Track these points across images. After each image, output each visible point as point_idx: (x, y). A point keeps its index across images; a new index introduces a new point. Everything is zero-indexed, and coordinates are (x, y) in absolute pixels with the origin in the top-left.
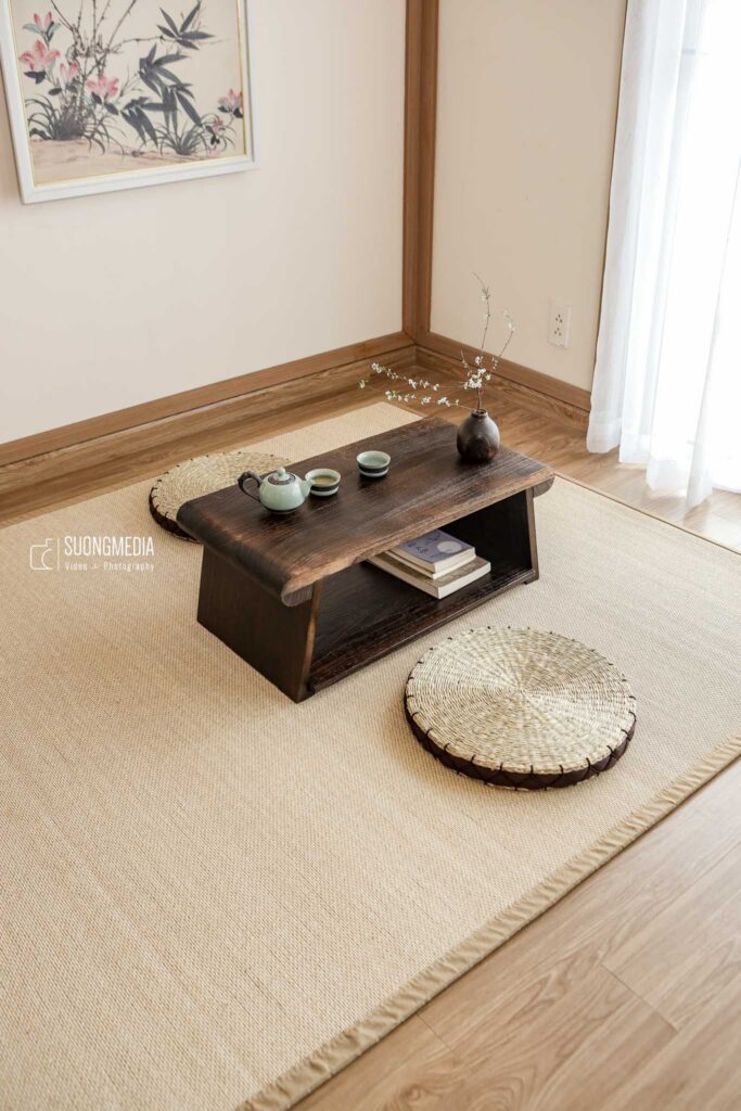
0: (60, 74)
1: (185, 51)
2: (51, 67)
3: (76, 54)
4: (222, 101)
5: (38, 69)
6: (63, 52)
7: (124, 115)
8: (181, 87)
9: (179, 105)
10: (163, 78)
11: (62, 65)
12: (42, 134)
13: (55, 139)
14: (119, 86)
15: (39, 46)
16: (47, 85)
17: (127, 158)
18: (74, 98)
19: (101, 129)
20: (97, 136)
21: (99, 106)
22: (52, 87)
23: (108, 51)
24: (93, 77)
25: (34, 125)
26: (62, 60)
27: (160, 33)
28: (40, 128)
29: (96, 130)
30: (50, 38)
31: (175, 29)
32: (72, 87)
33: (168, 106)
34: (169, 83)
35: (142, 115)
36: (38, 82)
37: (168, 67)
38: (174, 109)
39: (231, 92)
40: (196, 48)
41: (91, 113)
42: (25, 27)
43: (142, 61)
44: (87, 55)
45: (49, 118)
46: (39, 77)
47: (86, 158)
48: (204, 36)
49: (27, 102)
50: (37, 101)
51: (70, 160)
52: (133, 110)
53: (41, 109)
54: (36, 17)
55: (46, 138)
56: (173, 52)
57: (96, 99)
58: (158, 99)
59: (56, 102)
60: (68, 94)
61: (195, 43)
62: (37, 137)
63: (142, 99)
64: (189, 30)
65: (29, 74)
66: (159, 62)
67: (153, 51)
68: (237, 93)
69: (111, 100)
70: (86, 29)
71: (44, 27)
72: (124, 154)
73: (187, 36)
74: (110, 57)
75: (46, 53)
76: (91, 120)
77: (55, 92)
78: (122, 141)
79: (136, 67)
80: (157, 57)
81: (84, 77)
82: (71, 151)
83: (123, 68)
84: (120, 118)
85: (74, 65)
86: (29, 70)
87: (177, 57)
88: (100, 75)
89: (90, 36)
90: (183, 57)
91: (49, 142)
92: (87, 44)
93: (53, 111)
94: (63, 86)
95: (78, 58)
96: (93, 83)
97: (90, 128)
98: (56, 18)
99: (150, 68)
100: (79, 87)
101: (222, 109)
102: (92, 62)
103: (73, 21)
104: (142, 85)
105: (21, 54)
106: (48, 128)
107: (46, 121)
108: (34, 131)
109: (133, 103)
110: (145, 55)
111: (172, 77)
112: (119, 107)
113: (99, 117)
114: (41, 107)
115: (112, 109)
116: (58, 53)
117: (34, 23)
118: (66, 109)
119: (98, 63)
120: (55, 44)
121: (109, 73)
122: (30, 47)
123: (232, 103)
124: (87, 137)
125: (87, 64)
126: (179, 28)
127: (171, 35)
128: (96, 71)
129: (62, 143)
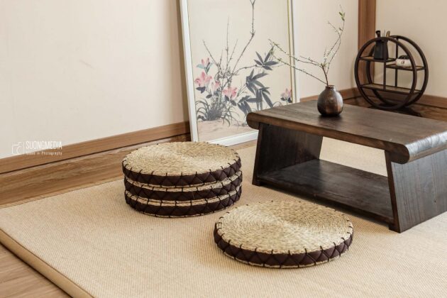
0: (212, 88)
1: (267, 71)
2: (208, 84)
3: (219, 77)
4: (283, 95)
5: (202, 86)
6: (213, 77)
7: (239, 105)
8: (264, 89)
9: (263, 99)
10: (256, 86)
11: (212, 83)
12: (202, 118)
13: (208, 120)
14: (237, 91)
15: (203, 74)
16: (206, 93)
17: (240, 127)
18: (217, 99)
19: (228, 113)
20: (227, 117)
21: (228, 102)
22: (208, 94)
23: (233, 74)
24: (226, 88)
25: (199, 114)
26: (213, 80)
27: (255, 63)
28: (202, 115)
29: (226, 114)
30: (208, 70)
31: (262, 61)
32: (216, 94)
33: (258, 100)
34: (260, 88)
35: (247, 105)
36: (202, 92)
37: (259, 80)
38: (261, 101)
39: (287, 90)
40: (271, 69)
41: (224, 106)
42: (198, 66)
43: (247, 78)
44: (224, 77)
45: (206, 110)
46: (202, 89)
47: (221, 128)
48: (275, 63)
49: (196, 103)
50: (201, 102)
51: (215, 130)
52: (243, 102)
53: (202, 105)
54: (202, 61)
55: (205, 120)
56: (261, 72)
57: (227, 98)
58: (253, 96)
59: (209, 101)
60: (215, 97)
61: (271, 67)
62: (200, 120)
63: (247, 97)
64: (268, 61)
65: (198, 89)
66: (255, 78)
67: (252, 72)
68: (289, 90)
69: (233, 99)
70: (223, 65)
71: (206, 66)
72: (239, 125)
73: (267, 64)
74: (234, 77)
75: (206, 78)
76: (224, 109)
77: (209, 96)
78: (238, 119)
79: (244, 81)
80: (254, 75)
81: (222, 88)
82: (215, 126)
83: (239, 82)
84: (237, 107)
85: (218, 82)
86: (198, 86)
87: (263, 75)
88: (229, 86)
89: (225, 68)
90: (266, 74)
91: (206, 122)
92: (224, 71)
93: (208, 106)
94: (213, 94)
95: (220, 79)
96: (226, 91)
97: (224, 113)
98: (211, 61)
99: (251, 81)
100: (219, 93)
101: (283, 99)
102: (225, 80)
103: (218, 61)
104: (247, 90)
105: (195, 79)
106: (205, 115)
107: (204, 111)
108: (199, 117)
109: (243, 99)
110: (249, 75)
111: (261, 85)
112: (237, 102)
113: (228, 108)
114: (202, 104)
115: (233, 103)
116: (211, 78)
117: (201, 63)
118: (213, 104)
119: (228, 81)
120: (210, 73)
121: (233, 85)
122: (199, 75)
123: (287, 96)
124: (223, 118)
125: (223, 81)
126: (264, 60)
127: (261, 64)
128: (227, 85)
129: (211, 122)
